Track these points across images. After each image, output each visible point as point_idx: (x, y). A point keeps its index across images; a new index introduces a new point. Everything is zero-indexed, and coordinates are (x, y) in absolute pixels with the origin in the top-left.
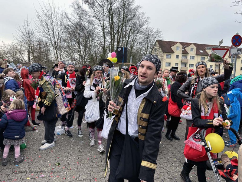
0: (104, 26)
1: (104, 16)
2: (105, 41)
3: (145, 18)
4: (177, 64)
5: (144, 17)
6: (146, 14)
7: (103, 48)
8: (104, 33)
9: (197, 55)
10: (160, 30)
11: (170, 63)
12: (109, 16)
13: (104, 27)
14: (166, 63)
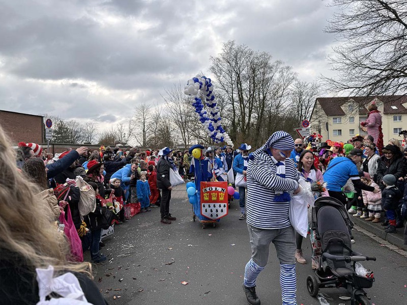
0: (232, 97)
1: (232, 85)
2: (234, 114)
3: (291, 74)
4: (352, 131)
5: (290, 72)
6: (292, 68)
8: (233, 104)
9: (386, 113)
11: (341, 130)
12: (238, 86)
14: (334, 130)
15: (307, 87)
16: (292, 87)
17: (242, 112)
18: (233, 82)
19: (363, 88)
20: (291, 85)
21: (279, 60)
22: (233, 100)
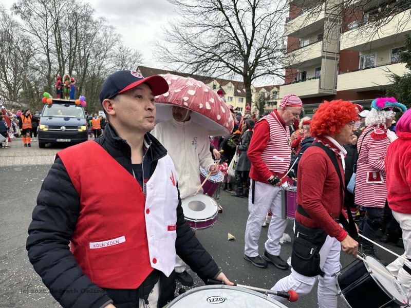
0: (47, 46)
1: (47, 32)
2: (50, 68)
3: (115, 35)
5: (114, 33)
6: (116, 29)
7: (48, 77)
8: (48, 55)
10: (140, 53)
12: (55, 34)
13: (47, 48)
15: (130, 53)
16: (115, 49)
17: (60, 67)
18: (49, 28)
19: (191, 64)
20: (114, 47)
21: (103, 17)
22: (48, 50)
